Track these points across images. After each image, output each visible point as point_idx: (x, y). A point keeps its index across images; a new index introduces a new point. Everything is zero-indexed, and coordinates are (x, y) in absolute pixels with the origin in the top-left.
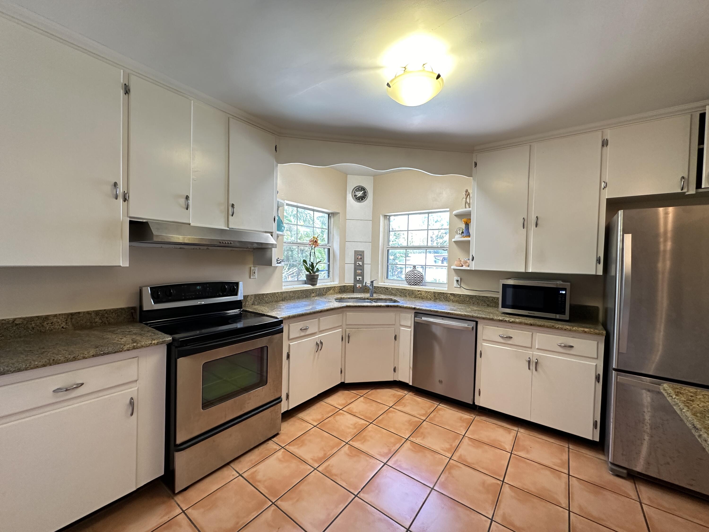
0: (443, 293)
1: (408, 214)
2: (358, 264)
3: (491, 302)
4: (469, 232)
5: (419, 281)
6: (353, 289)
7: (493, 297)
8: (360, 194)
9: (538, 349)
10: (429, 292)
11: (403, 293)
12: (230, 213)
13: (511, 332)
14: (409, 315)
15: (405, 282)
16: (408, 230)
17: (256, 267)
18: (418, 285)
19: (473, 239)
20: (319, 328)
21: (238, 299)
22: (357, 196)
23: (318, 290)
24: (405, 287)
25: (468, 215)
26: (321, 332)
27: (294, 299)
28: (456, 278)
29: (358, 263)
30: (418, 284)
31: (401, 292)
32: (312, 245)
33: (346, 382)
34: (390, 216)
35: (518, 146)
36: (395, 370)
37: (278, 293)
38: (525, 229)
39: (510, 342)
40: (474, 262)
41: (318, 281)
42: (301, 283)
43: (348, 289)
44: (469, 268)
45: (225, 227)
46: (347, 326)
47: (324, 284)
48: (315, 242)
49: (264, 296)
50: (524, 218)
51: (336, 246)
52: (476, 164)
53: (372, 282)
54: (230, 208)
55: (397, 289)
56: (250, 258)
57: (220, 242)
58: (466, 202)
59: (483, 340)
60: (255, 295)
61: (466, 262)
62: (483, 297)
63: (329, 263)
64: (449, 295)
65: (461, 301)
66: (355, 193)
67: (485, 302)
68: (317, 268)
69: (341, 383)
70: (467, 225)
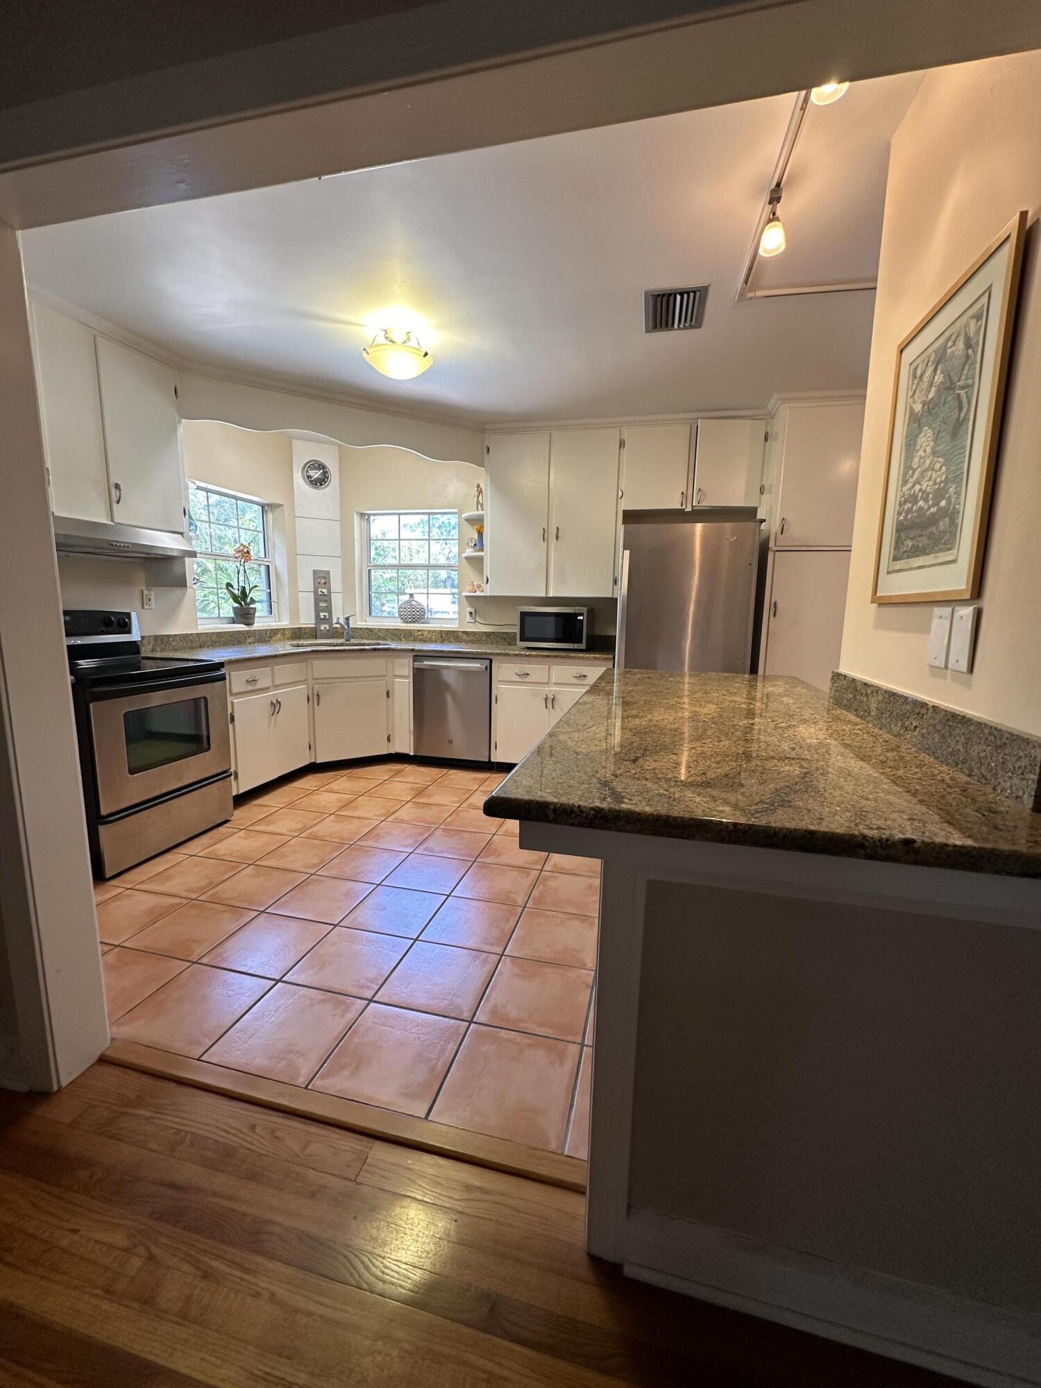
0: (453, 631)
1: (399, 514)
2: (320, 593)
3: (507, 637)
4: (482, 545)
5: (418, 617)
6: (313, 633)
8: (318, 474)
9: (555, 684)
10: (433, 631)
11: (396, 634)
12: (114, 499)
13: (528, 668)
14: (405, 660)
15: (399, 620)
16: (399, 540)
17: (151, 590)
18: (418, 622)
19: (486, 554)
20: (273, 681)
21: (134, 640)
22: (312, 477)
23: (257, 632)
24: (399, 626)
25: (480, 520)
26: (276, 687)
27: (220, 645)
28: (469, 609)
29: (321, 591)
30: (418, 620)
31: (394, 635)
32: (240, 559)
33: (318, 762)
34: (369, 515)
35: (537, 432)
36: (389, 740)
37: (192, 634)
38: (546, 543)
39: (527, 680)
40: (488, 584)
41: (256, 620)
42: (226, 621)
43: (306, 633)
44: (482, 594)
45: (108, 521)
46: (315, 681)
47: (266, 624)
48: (245, 554)
49: (171, 639)
50: (544, 529)
51: (280, 563)
52: (488, 450)
53: (347, 619)
54: (113, 490)
55: (388, 630)
56: (140, 576)
57: (112, 545)
58: (478, 503)
59: (499, 681)
60: (155, 636)
61: (479, 586)
62: (503, 633)
63: (269, 591)
64: (460, 634)
65: (476, 640)
66: (307, 471)
68: (251, 598)
69: (311, 763)
70: (480, 534)
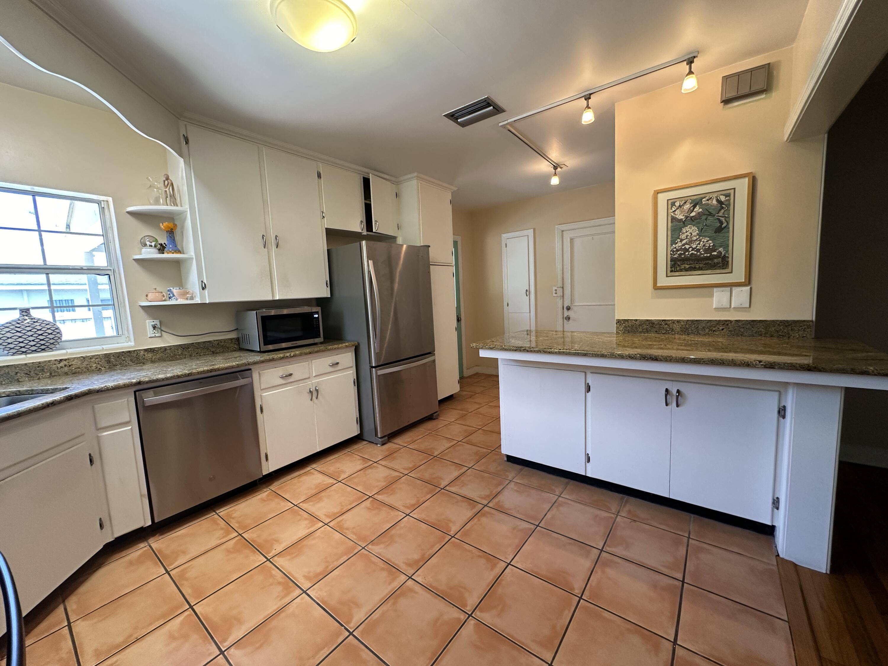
0: (129, 352)
3: (217, 348)
4: (177, 245)
5: (52, 341)
7: (219, 340)
9: (315, 376)
13: (291, 368)
18: (51, 349)
19: (197, 257)
25: (171, 218)
28: (151, 322)
30: (51, 346)
35: (246, 141)
36: (101, 526)
38: (266, 249)
39: (291, 379)
40: (206, 291)
50: (263, 236)
52: (187, 140)
58: (167, 196)
59: (264, 390)
62: (204, 342)
64: (142, 353)
65: (167, 357)
67: (208, 349)
70: (171, 233)
